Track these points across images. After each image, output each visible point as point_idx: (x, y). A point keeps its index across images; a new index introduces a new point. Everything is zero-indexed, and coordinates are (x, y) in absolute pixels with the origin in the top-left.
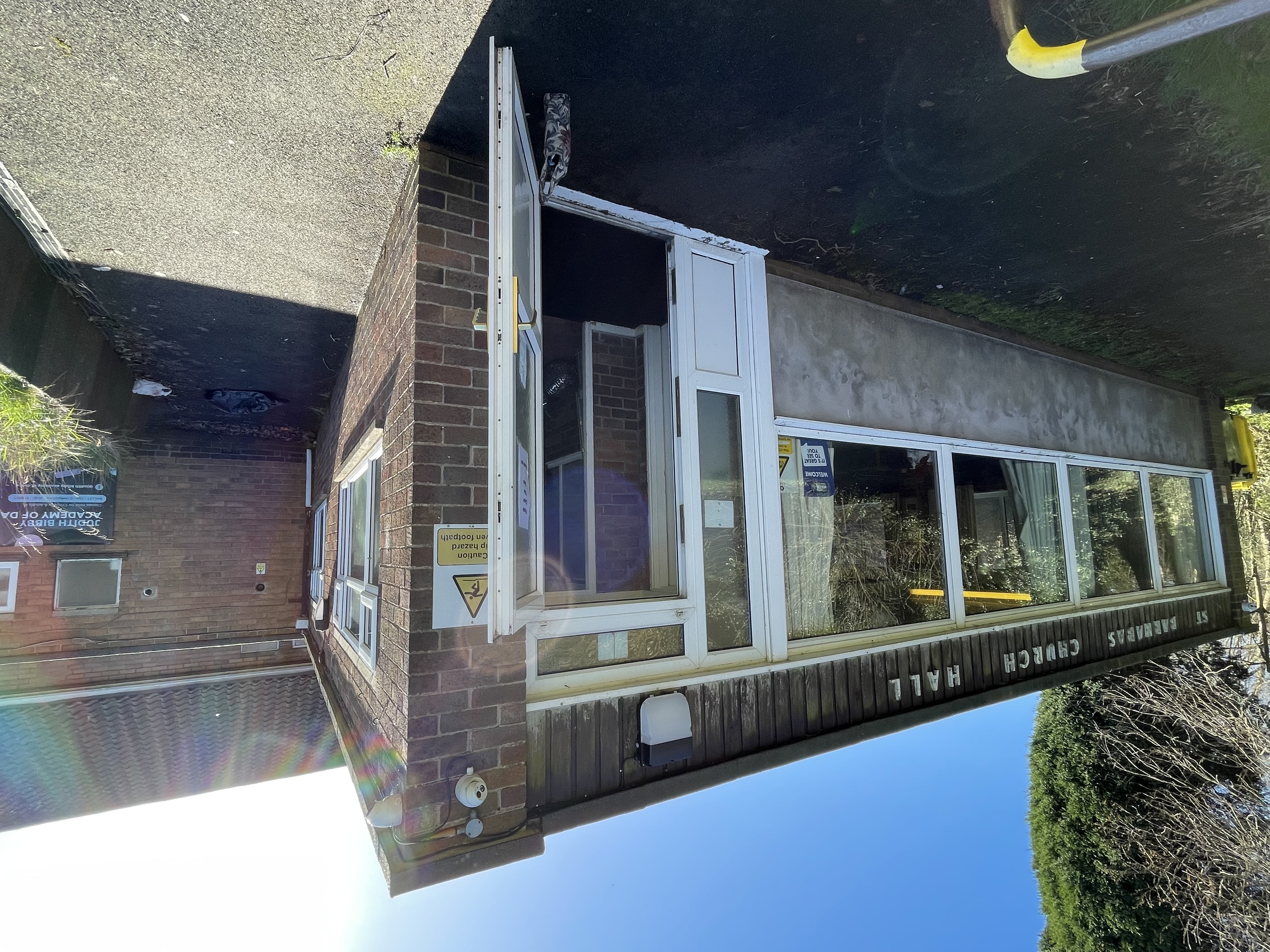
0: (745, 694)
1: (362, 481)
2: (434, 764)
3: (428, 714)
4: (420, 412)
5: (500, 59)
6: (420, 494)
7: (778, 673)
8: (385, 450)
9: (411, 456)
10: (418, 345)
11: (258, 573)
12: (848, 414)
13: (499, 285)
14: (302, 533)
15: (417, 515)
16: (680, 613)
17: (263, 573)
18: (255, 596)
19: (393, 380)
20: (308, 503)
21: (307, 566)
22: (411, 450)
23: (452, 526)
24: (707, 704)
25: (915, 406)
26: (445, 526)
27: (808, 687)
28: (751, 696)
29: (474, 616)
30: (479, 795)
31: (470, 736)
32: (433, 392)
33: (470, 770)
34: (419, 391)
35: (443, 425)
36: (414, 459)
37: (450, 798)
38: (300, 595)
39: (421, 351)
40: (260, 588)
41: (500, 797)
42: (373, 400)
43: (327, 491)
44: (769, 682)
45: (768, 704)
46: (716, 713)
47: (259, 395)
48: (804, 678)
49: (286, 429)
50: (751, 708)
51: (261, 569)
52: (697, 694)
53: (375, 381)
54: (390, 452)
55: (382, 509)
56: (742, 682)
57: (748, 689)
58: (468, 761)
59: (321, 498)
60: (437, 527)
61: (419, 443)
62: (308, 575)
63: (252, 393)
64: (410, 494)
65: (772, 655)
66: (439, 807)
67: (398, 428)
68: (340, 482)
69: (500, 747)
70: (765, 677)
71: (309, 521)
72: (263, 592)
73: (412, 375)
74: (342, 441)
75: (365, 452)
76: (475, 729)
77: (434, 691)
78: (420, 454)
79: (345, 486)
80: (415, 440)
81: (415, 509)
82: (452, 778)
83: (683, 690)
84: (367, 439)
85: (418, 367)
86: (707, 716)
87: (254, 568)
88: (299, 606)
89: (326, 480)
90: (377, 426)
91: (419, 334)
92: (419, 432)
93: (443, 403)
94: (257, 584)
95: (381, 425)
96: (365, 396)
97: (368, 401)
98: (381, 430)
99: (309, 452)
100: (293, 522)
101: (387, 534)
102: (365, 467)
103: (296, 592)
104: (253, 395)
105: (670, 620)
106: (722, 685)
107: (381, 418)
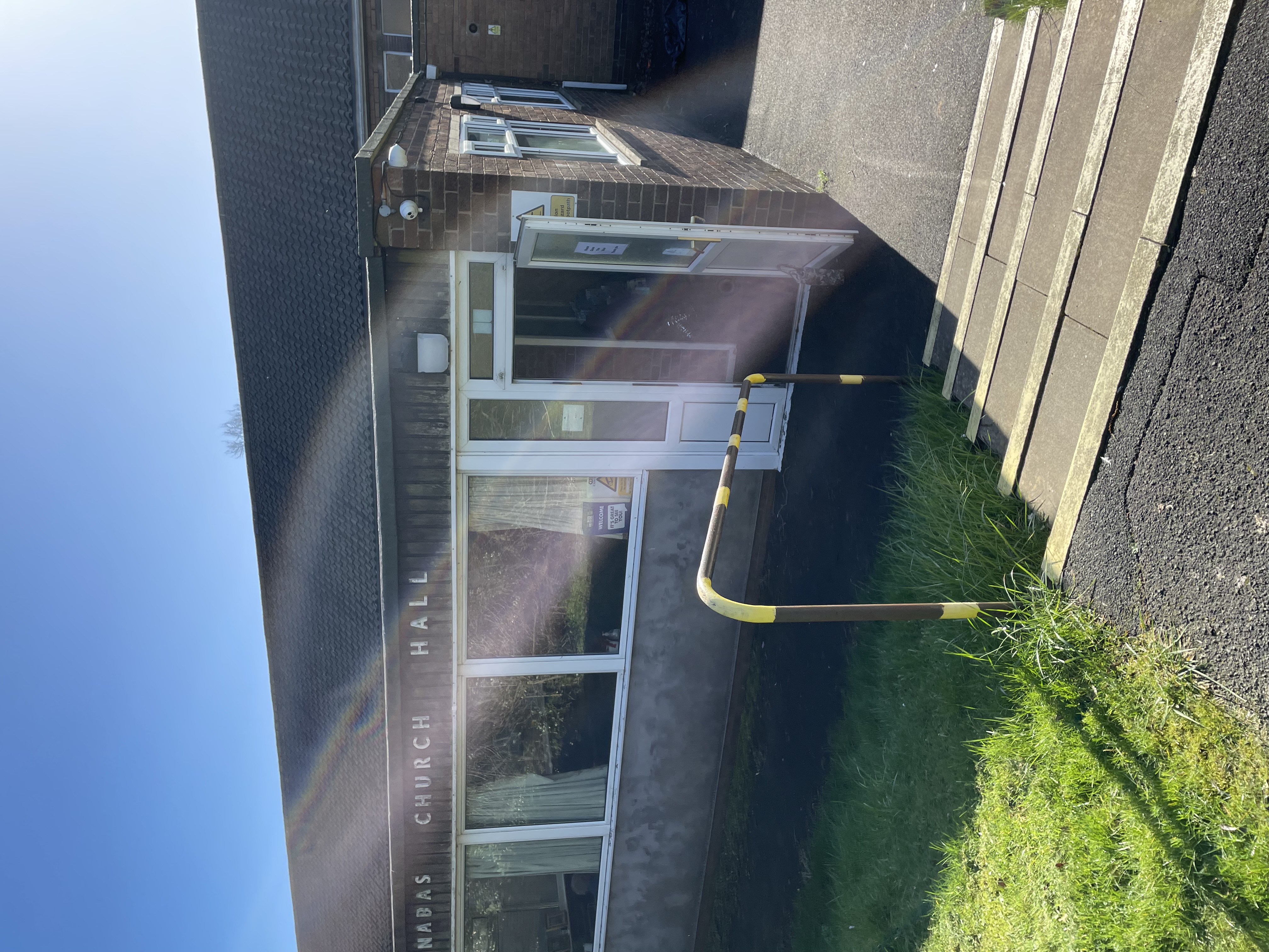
0: (437, 426)
1: (599, 148)
2: (427, 188)
3: (459, 186)
4: (649, 189)
5: (847, 236)
6: (596, 186)
7: (448, 459)
8: (625, 167)
9: (621, 181)
10: (691, 188)
11: (490, 27)
12: (651, 549)
13: (715, 231)
14: (534, 76)
15: (584, 184)
16: (502, 376)
17: (490, 32)
18: (463, 23)
19: (672, 173)
20: (566, 84)
21: (498, 80)
22: (624, 182)
23: (576, 206)
24: (434, 392)
25: (660, 626)
26: (576, 201)
27: (433, 486)
28: (435, 431)
29: (517, 218)
30: (410, 214)
31: (441, 211)
32: (662, 197)
33: (421, 210)
34: (662, 189)
35: (641, 203)
36: (619, 183)
37: (405, 197)
38: (463, 70)
39: (688, 190)
40: (473, 29)
41: (399, 229)
42: (664, 159)
43: (584, 111)
44: (442, 449)
45: (426, 447)
46: (426, 399)
47: (682, 46)
48: (441, 483)
49: (649, 65)
50: (425, 431)
51: (494, 30)
52: (443, 383)
53: (678, 161)
54: (623, 169)
55: (582, 163)
56: (447, 426)
57: (440, 429)
58: (427, 210)
59: (576, 103)
60: (575, 196)
61: (629, 187)
62: (486, 81)
63: (684, 39)
64: (596, 180)
65: (461, 456)
66: (400, 189)
67: (640, 175)
68: (595, 127)
69: (431, 231)
70: (448, 445)
71: (547, 85)
72: (467, 32)
73: (673, 184)
74: (633, 130)
75: (624, 151)
76: (445, 216)
77: (473, 189)
78: (622, 187)
79: (592, 131)
80: (631, 184)
81: (588, 182)
82: (417, 198)
83: (447, 372)
84: (633, 154)
85: (678, 188)
86: (426, 392)
87: (496, 23)
88: (451, 69)
89: (596, 109)
90: (642, 162)
91: (698, 189)
92: (636, 187)
93: (655, 203)
94: (478, 25)
95: (643, 164)
96: (669, 153)
97: (664, 155)
98: (639, 164)
99: (623, 87)
100: (546, 67)
101: (565, 166)
102: (611, 151)
103: (466, 67)
104: (682, 40)
105: (497, 370)
106: (447, 406)
107: (648, 164)
